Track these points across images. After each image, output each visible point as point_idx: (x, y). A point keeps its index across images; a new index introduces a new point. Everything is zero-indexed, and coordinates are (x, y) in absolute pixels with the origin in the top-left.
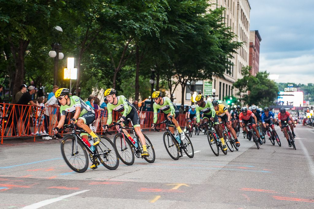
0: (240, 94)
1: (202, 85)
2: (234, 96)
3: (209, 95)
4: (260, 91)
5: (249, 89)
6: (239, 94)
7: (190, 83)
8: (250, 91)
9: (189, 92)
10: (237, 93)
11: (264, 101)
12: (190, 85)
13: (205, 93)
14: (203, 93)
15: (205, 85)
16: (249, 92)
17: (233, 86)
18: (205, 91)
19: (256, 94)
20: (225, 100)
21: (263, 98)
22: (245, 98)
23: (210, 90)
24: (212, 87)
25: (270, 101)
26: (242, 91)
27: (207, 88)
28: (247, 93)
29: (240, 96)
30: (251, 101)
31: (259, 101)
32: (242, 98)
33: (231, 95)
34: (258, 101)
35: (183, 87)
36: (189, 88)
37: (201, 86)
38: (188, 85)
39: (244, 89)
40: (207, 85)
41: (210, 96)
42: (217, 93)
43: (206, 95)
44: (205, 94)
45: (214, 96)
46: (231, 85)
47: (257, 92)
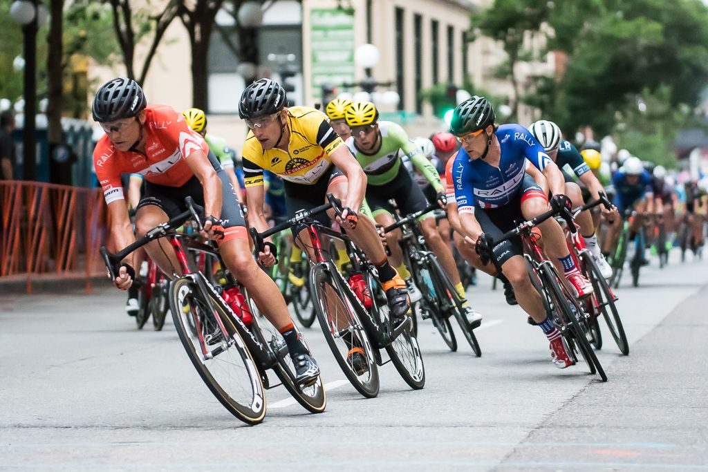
0: (511, 73)
1: (298, 28)
2: (478, 82)
3: (337, 80)
4: (623, 49)
5: (562, 43)
6: (504, 73)
7: (235, 14)
8: (563, 56)
9: (233, 71)
10: (491, 69)
11: (642, 107)
12: (238, 27)
13: (318, 69)
14: (301, 71)
15: (315, 28)
16: (557, 61)
17: (471, 30)
18: (314, 60)
19: (599, 70)
20: (428, 108)
21: (636, 89)
22: (541, 91)
23: (345, 56)
24: (352, 39)
25: (675, 103)
26: (520, 53)
27: (326, 44)
28: (550, 66)
29: (515, 83)
30: (573, 109)
31: (617, 109)
32: (522, 92)
33: (458, 80)
34: (610, 106)
35: (198, 37)
36: (230, 44)
37: (292, 35)
38: (225, 31)
39: (533, 42)
40: (325, 29)
41: (346, 86)
42: (386, 72)
43: (321, 80)
44: (314, 75)
45: (369, 88)
46: (461, 23)
47: (607, 56)
